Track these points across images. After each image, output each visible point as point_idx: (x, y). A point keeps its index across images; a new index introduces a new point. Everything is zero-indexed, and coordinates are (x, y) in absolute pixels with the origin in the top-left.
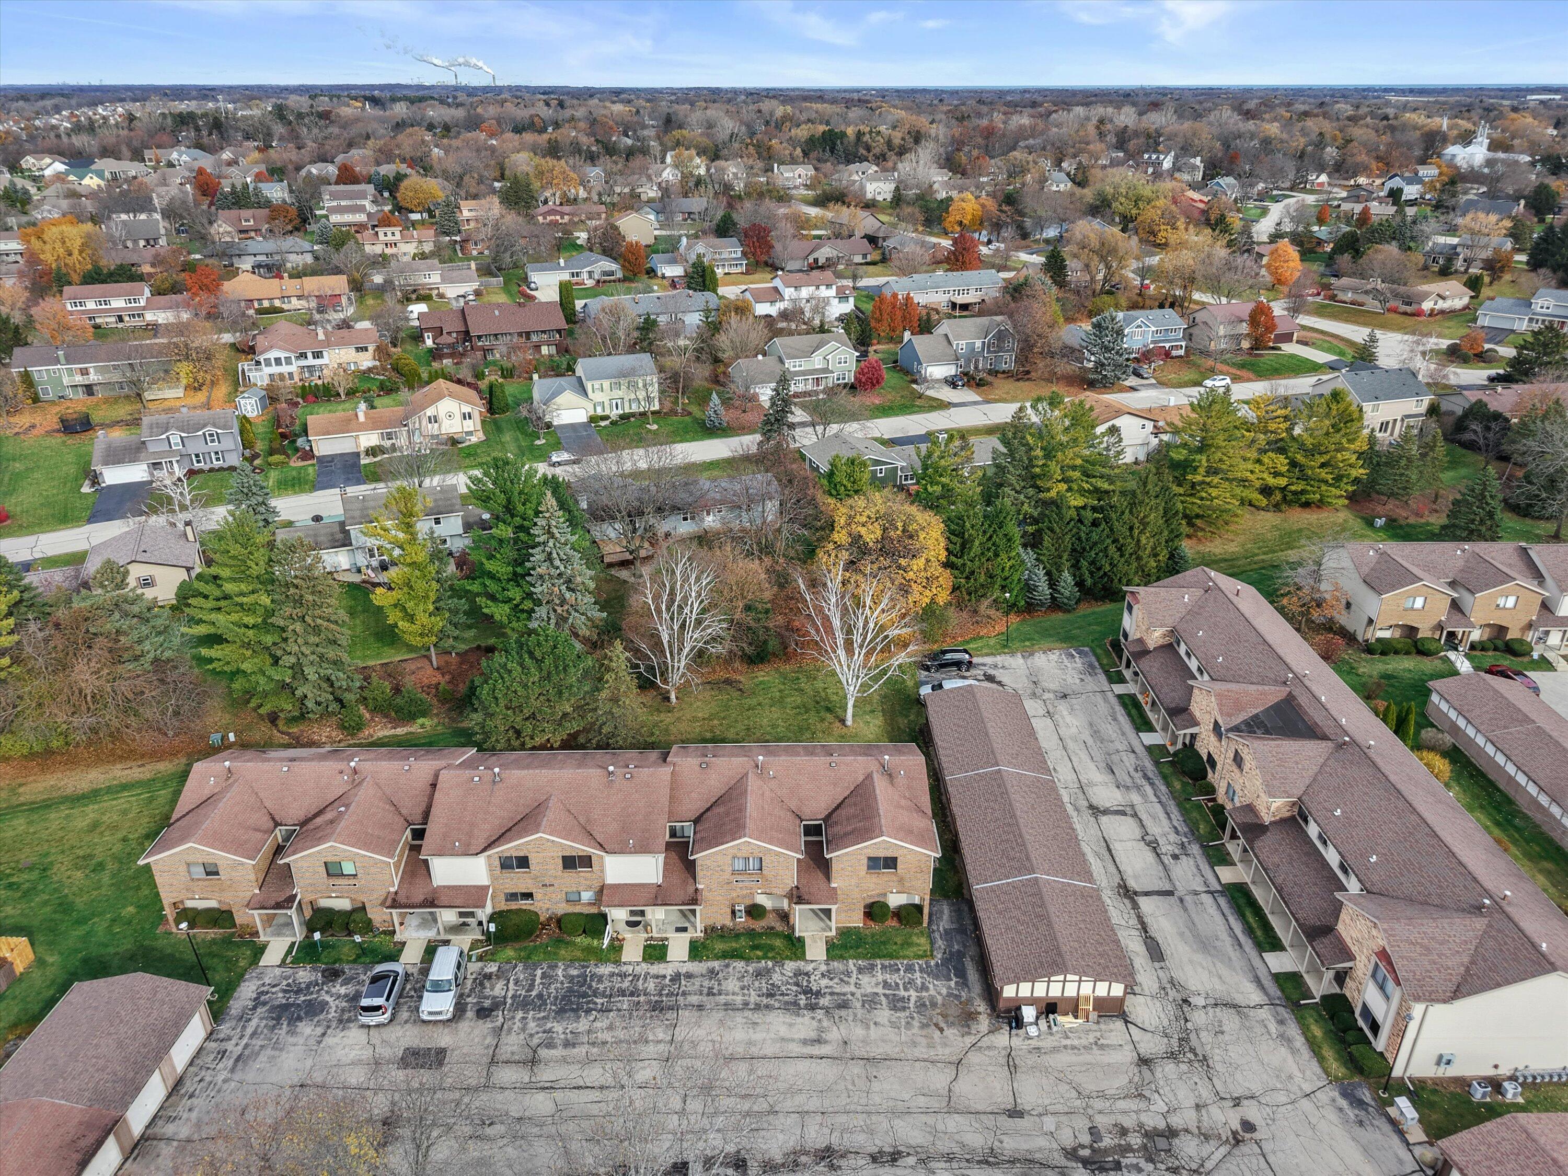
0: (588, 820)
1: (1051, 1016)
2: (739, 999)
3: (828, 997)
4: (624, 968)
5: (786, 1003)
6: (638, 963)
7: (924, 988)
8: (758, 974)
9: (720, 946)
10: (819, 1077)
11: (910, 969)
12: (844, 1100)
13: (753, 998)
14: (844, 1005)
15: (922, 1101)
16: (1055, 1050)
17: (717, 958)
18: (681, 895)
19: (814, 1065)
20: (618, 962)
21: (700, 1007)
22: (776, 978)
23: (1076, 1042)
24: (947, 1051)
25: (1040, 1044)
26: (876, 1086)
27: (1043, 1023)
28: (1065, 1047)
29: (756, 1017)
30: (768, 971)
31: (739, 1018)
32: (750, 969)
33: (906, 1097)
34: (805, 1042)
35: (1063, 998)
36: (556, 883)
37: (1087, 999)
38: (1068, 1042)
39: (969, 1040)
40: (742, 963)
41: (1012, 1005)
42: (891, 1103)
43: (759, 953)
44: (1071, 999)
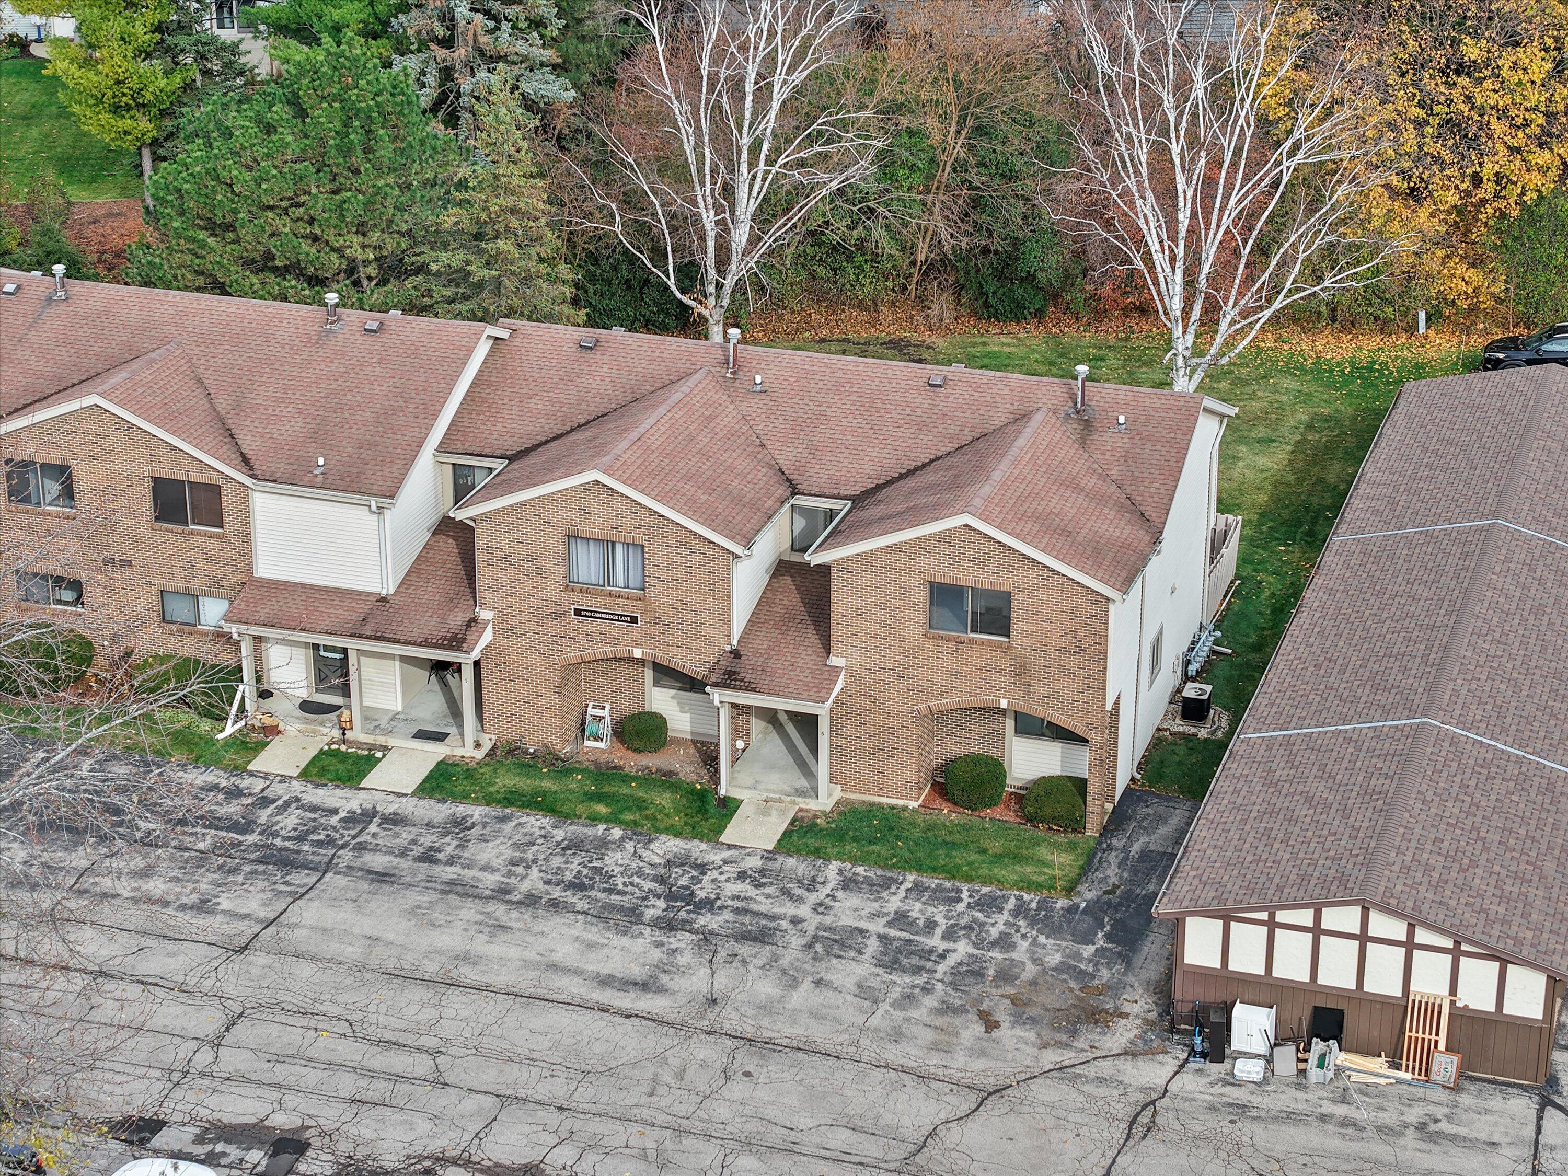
0: (238, 406)
1: (1318, 1046)
2: (490, 880)
3: (727, 915)
4: (245, 783)
5: (612, 907)
6: (284, 779)
7: (1004, 942)
8: (574, 846)
9: (508, 780)
10: (598, 1048)
11: (990, 904)
12: (636, 1095)
13: (533, 881)
14: (761, 937)
15: (841, 1139)
16: (1291, 1117)
17: (489, 800)
18: (429, 625)
19: (597, 1024)
20: (239, 770)
21: (382, 877)
22: (614, 861)
23: (1361, 1115)
24: (979, 1065)
25: (1256, 1100)
26: (738, 1089)
27: (1286, 1057)
28: (1324, 1118)
29: (513, 918)
30: (603, 844)
31: (469, 911)
32: (559, 834)
33: (804, 1121)
34: (606, 981)
35: (1359, 997)
36: (138, 557)
37: (1431, 1011)
38: (1341, 1110)
39: (1051, 1057)
40: (546, 821)
41: (1213, 995)
42: (753, 1126)
43: (602, 809)
44: (1383, 1002)
